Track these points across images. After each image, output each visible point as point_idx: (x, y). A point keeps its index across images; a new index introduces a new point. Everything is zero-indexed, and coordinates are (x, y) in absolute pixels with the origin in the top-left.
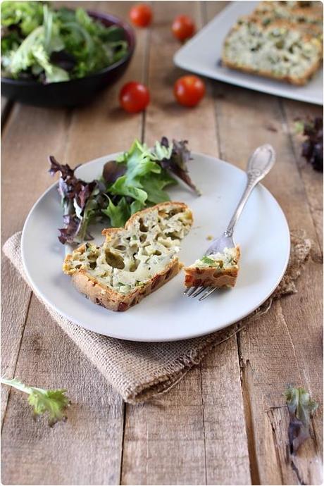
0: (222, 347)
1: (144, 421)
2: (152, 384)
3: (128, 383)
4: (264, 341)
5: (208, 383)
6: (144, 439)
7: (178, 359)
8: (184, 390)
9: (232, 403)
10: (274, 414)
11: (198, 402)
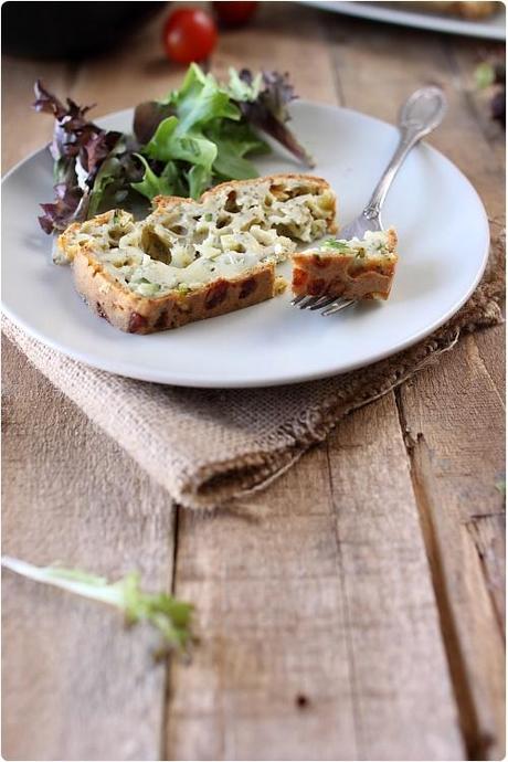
0: (367, 412)
1: (216, 545)
2: (231, 466)
3: (181, 462)
4: (449, 402)
5: (343, 474)
6: (216, 578)
7: (281, 427)
8: (295, 486)
9: (394, 508)
10: (480, 527)
11: (324, 507)
